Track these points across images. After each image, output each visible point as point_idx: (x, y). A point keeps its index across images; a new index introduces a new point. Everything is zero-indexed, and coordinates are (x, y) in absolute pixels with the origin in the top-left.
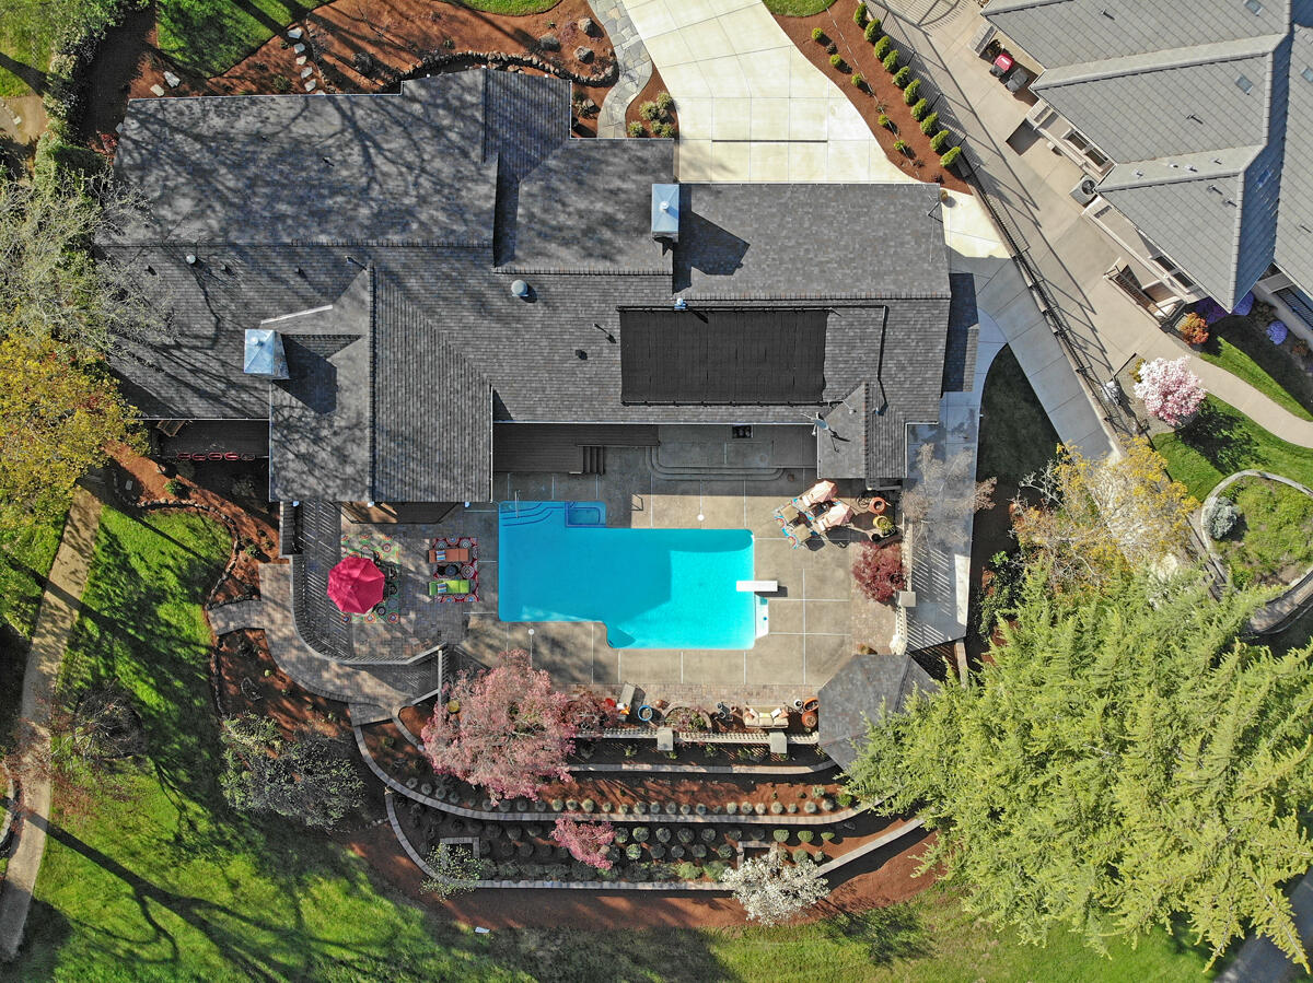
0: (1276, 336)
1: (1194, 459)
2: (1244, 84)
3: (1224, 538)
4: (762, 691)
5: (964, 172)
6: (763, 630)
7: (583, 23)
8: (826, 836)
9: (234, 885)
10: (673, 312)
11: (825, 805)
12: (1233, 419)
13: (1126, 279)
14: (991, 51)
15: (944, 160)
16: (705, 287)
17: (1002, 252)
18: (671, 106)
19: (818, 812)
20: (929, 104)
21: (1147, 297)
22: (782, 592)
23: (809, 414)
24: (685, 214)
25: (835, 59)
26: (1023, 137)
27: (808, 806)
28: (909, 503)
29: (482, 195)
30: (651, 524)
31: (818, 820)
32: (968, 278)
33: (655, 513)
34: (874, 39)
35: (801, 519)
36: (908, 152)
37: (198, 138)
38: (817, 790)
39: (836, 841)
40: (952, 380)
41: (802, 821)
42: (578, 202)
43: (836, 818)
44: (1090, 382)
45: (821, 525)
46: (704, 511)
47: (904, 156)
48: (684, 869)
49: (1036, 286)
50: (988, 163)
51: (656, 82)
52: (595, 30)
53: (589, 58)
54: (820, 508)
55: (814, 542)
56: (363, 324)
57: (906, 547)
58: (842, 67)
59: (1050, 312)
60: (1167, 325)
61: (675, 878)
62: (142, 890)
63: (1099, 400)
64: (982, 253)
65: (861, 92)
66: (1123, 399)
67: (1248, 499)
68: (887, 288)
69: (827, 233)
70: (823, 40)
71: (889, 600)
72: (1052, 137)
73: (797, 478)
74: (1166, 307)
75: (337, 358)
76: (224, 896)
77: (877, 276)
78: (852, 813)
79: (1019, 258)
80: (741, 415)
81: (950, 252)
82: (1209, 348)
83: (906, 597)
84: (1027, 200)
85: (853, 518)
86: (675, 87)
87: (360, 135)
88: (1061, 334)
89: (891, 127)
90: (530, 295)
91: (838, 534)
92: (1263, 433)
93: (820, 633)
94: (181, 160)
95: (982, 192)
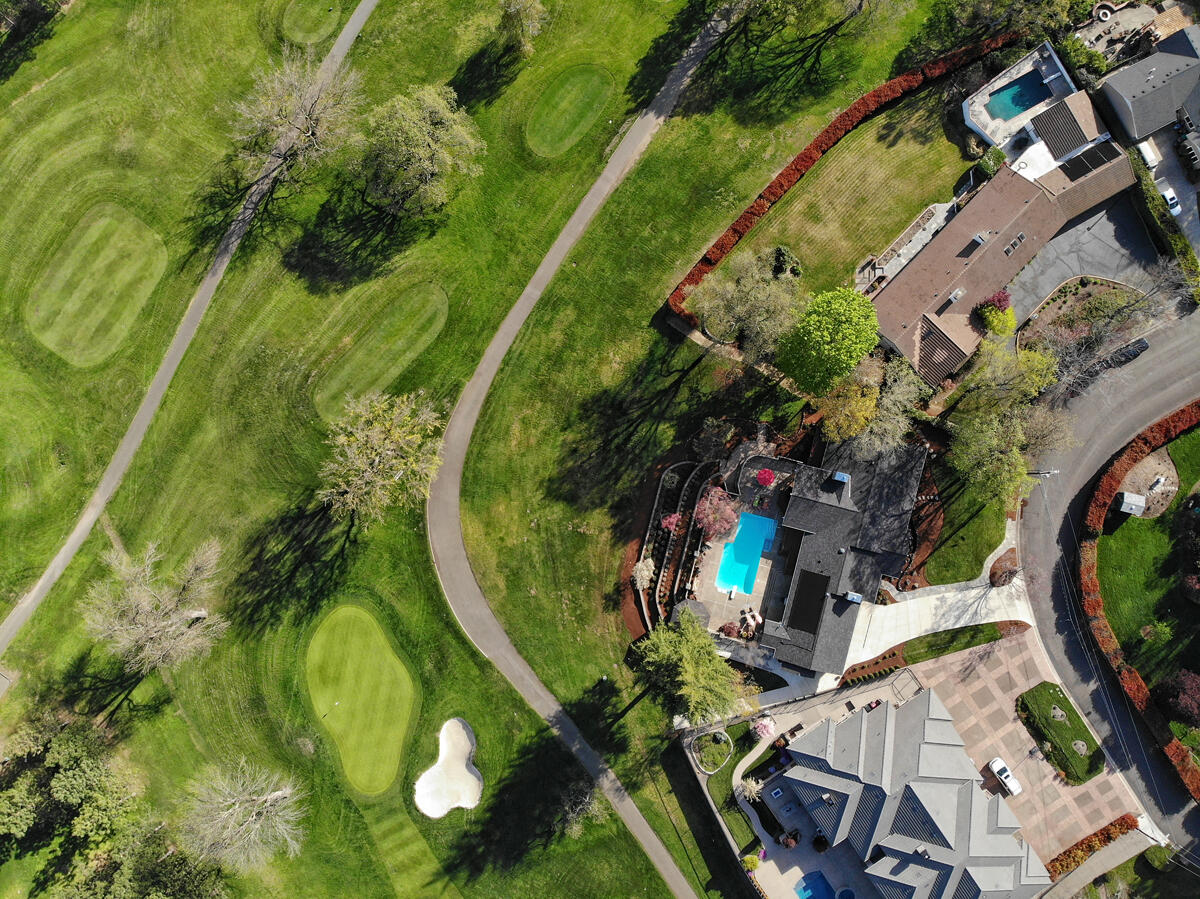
0: (771, 769)
1: (740, 733)
2: (851, 766)
3: (715, 736)
4: (701, 584)
5: (845, 685)
6: (719, 590)
7: (917, 585)
8: (651, 591)
9: (680, 403)
10: (825, 591)
11: (662, 594)
12: (751, 749)
13: (799, 727)
14: (878, 703)
15: (849, 681)
16: (830, 603)
17: (818, 691)
18: (885, 604)
19: (660, 591)
20: (868, 680)
21: (792, 732)
22: (730, 599)
23: (785, 622)
24: (852, 602)
25: (887, 656)
26: (850, 706)
27: (663, 589)
28: (752, 644)
29: (875, 547)
30: (760, 565)
31: (657, 591)
32: (813, 677)
33: (764, 567)
34: (890, 669)
35: (751, 610)
36: (854, 670)
37: (912, 468)
38: (668, 593)
39: (648, 594)
40: (786, 665)
41: (659, 586)
42: (868, 571)
43: (657, 596)
44: (771, 708)
45: (748, 616)
46: (761, 583)
47: (853, 670)
48: (651, 546)
49: (804, 699)
50: (846, 693)
51: (893, 601)
52: (914, 588)
53: (906, 583)
54: (753, 617)
55: (743, 612)
56: (842, 505)
57: (736, 640)
58: (885, 658)
59: (795, 701)
60: (783, 736)
61: (649, 542)
62: (685, 373)
63: (765, 709)
64: (820, 685)
65: (875, 662)
66: (764, 716)
67: (724, 746)
68: (817, 653)
69: (837, 640)
70: (894, 654)
71: (721, 630)
72: (848, 714)
73: (764, 612)
74: (788, 737)
75: (834, 495)
76: (678, 400)
77: (821, 651)
78: (657, 601)
79: (814, 696)
80: (789, 602)
81: (822, 674)
82: (773, 747)
83: (722, 635)
84: (832, 702)
85: (748, 625)
86: (891, 607)
87: (900, 515)
88: (788, 703)
89: (863, 668)
90: (840, 553)
91: (744, 620)
92: (743, 757)
93: (715, 606)
94: (908, 461)
95: (838, 689)
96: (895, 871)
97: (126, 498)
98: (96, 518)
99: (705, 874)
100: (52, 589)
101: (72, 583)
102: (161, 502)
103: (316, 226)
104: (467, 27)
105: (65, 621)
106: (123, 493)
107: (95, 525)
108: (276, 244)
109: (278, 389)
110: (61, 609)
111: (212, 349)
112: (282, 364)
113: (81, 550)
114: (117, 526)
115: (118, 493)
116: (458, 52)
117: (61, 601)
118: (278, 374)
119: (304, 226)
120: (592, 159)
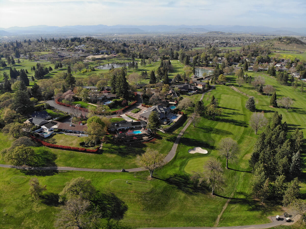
96: (163, 111)
97: (206, 223)
98: (218, 227)
99: (181, 127)
100: (243, 225)
101: (237, 222)
102: (199, 215)
103: (108, 217)
104: (37, 210)
105: (246, 218)
106: (206, 225)
107: (219, 227)
108: (117, 223)
109: (152, 199)
110: (245, 220)
111: (153, 221)
112: (146, 202)
113: (228, 226)
114: (214, 222)
115: (207, 226)
116: (45, 208)
117: (243, 222)
118: (149, 201)
119: (109, 220)
120: (69, 173)
